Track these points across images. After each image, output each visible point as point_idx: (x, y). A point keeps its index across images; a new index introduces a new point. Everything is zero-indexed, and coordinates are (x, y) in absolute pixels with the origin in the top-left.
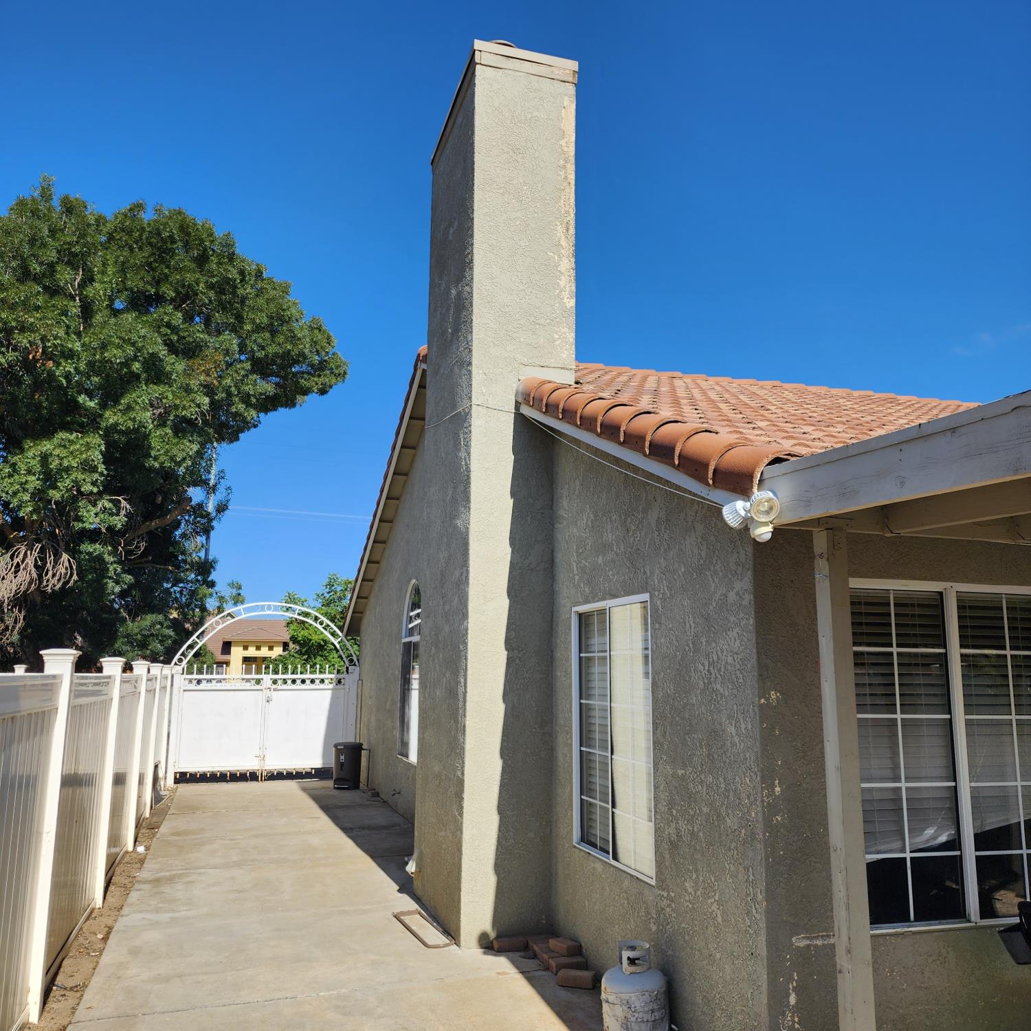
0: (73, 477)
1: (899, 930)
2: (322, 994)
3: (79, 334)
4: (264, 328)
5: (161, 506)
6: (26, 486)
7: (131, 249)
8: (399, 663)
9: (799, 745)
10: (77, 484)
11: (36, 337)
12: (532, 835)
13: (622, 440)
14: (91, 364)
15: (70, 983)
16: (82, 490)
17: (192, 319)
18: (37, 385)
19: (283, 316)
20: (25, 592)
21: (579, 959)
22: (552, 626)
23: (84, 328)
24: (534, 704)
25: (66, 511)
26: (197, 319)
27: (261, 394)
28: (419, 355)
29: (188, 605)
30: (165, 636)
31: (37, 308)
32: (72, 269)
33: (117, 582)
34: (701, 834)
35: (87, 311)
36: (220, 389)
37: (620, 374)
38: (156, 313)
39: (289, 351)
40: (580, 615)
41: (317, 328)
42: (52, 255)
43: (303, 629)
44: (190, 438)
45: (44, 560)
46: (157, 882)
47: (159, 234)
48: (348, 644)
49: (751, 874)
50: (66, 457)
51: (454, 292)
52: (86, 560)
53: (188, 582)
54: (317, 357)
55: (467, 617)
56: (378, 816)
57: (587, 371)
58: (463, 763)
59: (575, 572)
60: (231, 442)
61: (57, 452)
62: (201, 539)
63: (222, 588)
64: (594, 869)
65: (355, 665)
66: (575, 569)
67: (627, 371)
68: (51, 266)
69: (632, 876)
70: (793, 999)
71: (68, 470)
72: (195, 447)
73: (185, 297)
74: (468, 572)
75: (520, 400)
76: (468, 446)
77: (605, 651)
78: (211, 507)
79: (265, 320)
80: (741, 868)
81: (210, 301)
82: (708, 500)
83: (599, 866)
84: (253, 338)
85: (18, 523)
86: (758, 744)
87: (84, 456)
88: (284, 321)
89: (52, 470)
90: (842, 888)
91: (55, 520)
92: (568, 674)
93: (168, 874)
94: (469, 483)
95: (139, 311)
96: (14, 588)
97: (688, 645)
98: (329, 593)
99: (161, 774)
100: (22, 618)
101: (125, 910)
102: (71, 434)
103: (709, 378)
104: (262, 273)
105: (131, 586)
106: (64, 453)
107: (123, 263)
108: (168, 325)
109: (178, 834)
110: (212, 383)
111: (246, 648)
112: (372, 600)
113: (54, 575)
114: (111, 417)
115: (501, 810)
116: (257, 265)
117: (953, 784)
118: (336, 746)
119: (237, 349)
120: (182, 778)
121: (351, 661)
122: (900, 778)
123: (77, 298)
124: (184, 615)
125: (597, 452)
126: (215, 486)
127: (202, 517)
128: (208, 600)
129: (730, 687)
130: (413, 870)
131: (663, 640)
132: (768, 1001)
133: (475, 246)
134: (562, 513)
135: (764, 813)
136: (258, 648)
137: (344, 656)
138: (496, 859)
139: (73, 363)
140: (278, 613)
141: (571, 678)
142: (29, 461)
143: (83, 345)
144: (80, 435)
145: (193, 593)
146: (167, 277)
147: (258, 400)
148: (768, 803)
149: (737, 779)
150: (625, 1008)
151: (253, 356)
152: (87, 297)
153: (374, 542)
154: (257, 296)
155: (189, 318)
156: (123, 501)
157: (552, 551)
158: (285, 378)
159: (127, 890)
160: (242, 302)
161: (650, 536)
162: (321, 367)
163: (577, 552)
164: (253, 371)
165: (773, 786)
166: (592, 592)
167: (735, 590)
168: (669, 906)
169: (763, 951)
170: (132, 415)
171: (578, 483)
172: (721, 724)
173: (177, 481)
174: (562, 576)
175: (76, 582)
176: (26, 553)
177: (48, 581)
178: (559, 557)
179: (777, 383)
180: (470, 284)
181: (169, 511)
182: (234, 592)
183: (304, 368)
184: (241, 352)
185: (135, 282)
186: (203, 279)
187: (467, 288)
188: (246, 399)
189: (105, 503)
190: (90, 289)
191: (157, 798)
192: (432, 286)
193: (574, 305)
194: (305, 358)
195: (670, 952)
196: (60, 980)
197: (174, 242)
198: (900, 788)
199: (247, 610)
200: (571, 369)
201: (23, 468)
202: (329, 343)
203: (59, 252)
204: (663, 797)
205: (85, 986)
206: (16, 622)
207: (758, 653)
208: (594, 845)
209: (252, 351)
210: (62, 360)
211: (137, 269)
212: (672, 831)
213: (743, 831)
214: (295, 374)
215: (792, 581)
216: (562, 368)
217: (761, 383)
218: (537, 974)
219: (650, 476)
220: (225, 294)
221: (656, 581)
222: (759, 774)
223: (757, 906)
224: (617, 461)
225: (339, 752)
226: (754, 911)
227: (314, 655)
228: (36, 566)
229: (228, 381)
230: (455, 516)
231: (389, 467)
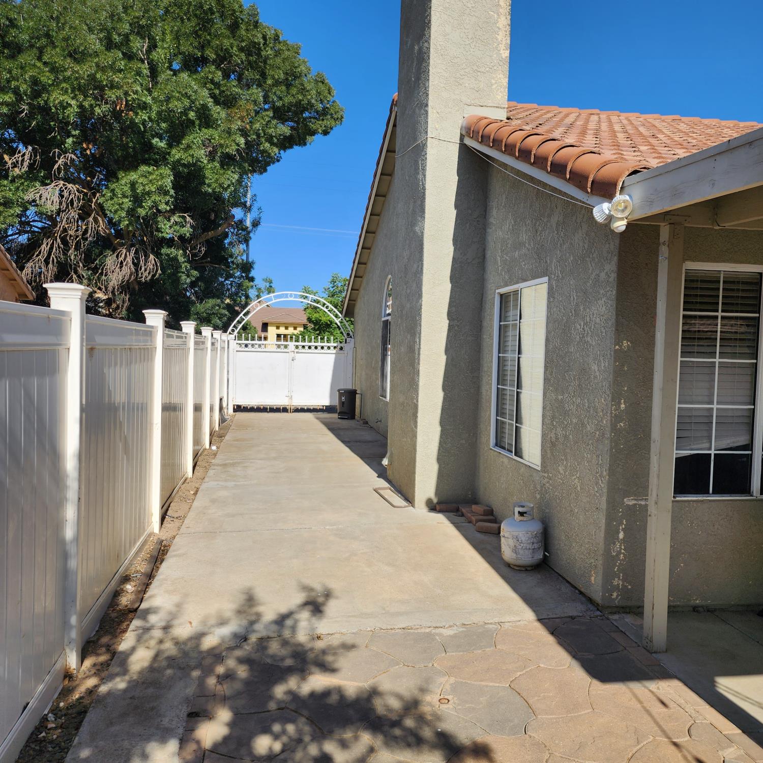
0: (153, 198)
1: (700, 498)
2: (327, 527)
3: (149, 90)
4: (281, 82)
5: (214, 222)
6: (123, 206)
7: (182, 20)
8: (380, 334)
9: (641, 377)
10: (155, 205)
11: (120, 93)
12: (464, 442)
13: (532, 161)
14: (159, 113)
15: (176, 515)
16: (160, 208)
17: (229, 77)
18: (123, 131)
19: (295, 72)
20: (128, 281)
21: (491, 517)
22: (482, 303)
23: (152, 85)
24: (467, 357)
25: (149, 224)
26: (232, 76)
27: (280, 135)
28: (393, 100)
29: (237, 294)
30: (222, 314)
31: (120, 71)
32: (140, 38)
33: (188, 276)
34: (571, 436)
35: (154, 72)
36: (251, 132)
37: (548, 112)
38: (204, 72)
39: (300, 101)
40: (501, 295)
41: (321, 81)
42: (126, 28)
43: (315, 313)
44: (233, 170)
45: (138, 259)
46: (225, 465)
47: (201, 7)
48: (347, 324)
49: (600, 459)
50: (147, 184)
51: (416, 47)
52: (166, 259)
53: (235, 277)
54: (321, 105)
55: (422, 297)
56: (367, 435)
57: (522, 110)
58: (418, 394)
59: (499, 264)
60: (261, 173)
61: (140, 180)
62: (242, 247)
63: (259, 282)
64: (503, 462)
65: (351, 337)
66: (499, 262)
67: (555, 109)
68: (127, 36)
69: (526, 465)
70: (621, 535)
71: (149, 193)
72: (236, 176)
73: (223, 58)
74: (422, 264)
75: (464, 133)
76: (424, 170)
77: (517, 320)
78: (248, 223)
79: (282, 76)
80: (595, 456)
81: (242, 62)
82: (586, 204)
83: (506, 461)
84: (274, 91)
85: (119, 234)
86: (611, 376)
87: (160, 183)
88: (297, 76)
89: (138, 194)
90: (656, 465)
91: (143, 231)
92: (491, 337)
93: (232, 462)
94: (424, 198)
95: (190, 70)
96: (121, 279)
97: (571, 312)
98: (333, 287)
99: (224, 405)
100: (127, 299)
101: (206, 479)
102: (149, 167)
103: (622, 114)
104: (279, 37)
105: (198, 279)
106: (145, 181)
107: (178, 31)
108: (212, 81)
109: (237, 440)
110: (246, 127)
111: (278, 328)
112: (362, 291)
113: (146, 270)
114: (176, 154)
115: (442, 423)
116: (275, 30)
117: (753, 407)
118: (339, 391)
119: (261, 99)
120: (238, 409)
121: (348, 334)
122: (713, 402)
123: (146, 62)
124: (235, 301)
125: (518, 173)
126: (250, 206)
127: (243, 230)
128: (250, 290)
129: (597, 339)
130: (387, 464)
131: (555, 309)
132: (605, 536)
133: (433, 9)
134: (492, 220)
135: (611, 420)
136: (287, 328)
137: (344, 332)
138: (438, 456)
139: (147, 113)
140: (297, 299)
141: (493, 339)
142: (123, 187)
143: (153, 99)
144: (155, 168)
145: (240, 286)
146: (209, 42)
147: (278, 140)
148: (615, 415)
149: (596, 399)
150: (515, 540)
151: (274, 106)
152: (153, 60)
153: (362, 248)
154: (276, 56)
155: (226, 76)
156: (188, 217)
157: (484, 250)
158: (297, 122)
159: (206, 469)
160: (265, 62)
161: (551, 235)
162: (324, 112)
163: (501, 249)
164: (274, 118)
165: (620, 403)
166: (510, 278)
167: (605, 271)
168: (548, 482)
169: (604, 506)
170: (191, 152)
171: (504, 196)
172: (588, 364)
173: (223, 202)
174: (490, 267)
175: (160, 275)
176: (126, 254)
177: (142, 274)
178: (489, 254)
179: (678, 117)
180: (428, 41)
181: (220, 225)
182: (268, 285)
183: (313, 114)
184: (265, 102)
185: (187, 47)
186: (235, 43)
187: (426, 44)
188: (270, 139)
189: (175, 218)
190: (154, 53)
191: (223, 420)
192: (402, 43)
193: (508, 55)
194: (312, 106)
195: (547, 511)
196: (169, 513)
197: (213, 13)
198: (712, 409)
199: (276, 297)
200: (504, 108)
201: (119, 192)
202: (330, 93)
203: (131, 25)
204: (548, 414)
205: (185, 517)
206: (123, 303)
207: (617, 314)
208: (503, 448)
209: (273, 102)
210: (139, 111)
211: (187, 36)
212: (553, 435)
213: (598, 433)
214: (305, 119)
215: (647, 264)
216: (497, 107)
217: (663, 117)
218: (464, 524)
219: (555, 190)
220: (252, 56)
221: (553, 269)
222: (610, 395)
223: (603, 479)
224: (532, 179)
225: (341, 395)
226: (600, 482)
227: (324, 331)
228: (133, 263)
229: (257, 126)
230: (414, 224)
231: (372, 190)
